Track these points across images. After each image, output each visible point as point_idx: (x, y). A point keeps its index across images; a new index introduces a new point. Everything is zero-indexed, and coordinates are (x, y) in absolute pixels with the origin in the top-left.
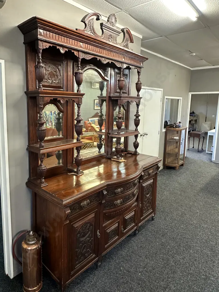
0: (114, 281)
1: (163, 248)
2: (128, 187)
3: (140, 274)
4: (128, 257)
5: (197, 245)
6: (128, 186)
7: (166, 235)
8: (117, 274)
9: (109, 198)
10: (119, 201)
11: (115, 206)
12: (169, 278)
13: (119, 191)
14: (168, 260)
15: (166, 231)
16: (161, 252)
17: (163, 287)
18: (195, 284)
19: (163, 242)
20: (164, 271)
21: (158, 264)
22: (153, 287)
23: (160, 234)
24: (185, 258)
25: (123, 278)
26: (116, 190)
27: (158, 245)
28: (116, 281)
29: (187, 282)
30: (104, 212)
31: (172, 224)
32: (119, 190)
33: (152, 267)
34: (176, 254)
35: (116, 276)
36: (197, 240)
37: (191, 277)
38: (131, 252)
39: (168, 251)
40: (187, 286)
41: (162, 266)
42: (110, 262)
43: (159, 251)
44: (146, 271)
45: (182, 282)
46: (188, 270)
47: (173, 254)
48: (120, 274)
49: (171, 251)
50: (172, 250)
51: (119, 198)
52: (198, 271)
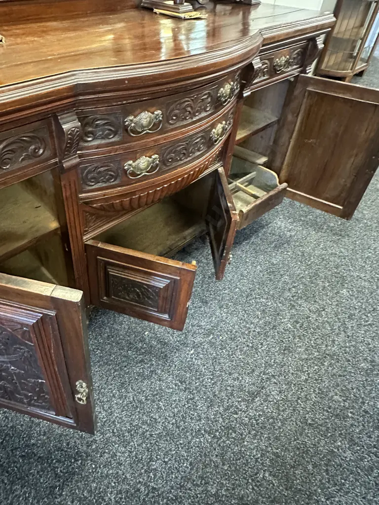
0: (115, 371)
1: (271, 280)
2: (189, 109)
3: (192, 352)
5: (362, 275)
6: (188, 106)
7: (285, 245)
8: (130, 349)
9: (98, 147)
10: (143, 162)
11: (126, 177)
12: (271, 366)
13: (144, 122)
14: (278, 314)
15: (289, 234)
16: (264, 290)
17: (248, 392)
18: (338, 385)
19: (273, 264)
20: (262, 344)
21: (247, 323)
22: (220, 391)
23: (271, 243)
24: (324, 310)
25: (142, 361)
26: (128, 116)
27: (260, 271)
28: (121, 369)
29: (316, 380)
30: (82, 199)
31: (306, 216)
32: (145, 117)
33: (231, 332)
34: (301, 298)
35: (125, 356)
36: (366, 263)
37: (331, 365)
39: (284, 289)
40: (314, 391)
41: (258, 330)
43: (259, 288)
44: (211, 344)
45: (304, 378)
46: (327, 346)
47: (293, 297)
48: (137, 349)
49: (289, 289)
50: (294, 287)
51: (145, 150)
52: (352, 349)
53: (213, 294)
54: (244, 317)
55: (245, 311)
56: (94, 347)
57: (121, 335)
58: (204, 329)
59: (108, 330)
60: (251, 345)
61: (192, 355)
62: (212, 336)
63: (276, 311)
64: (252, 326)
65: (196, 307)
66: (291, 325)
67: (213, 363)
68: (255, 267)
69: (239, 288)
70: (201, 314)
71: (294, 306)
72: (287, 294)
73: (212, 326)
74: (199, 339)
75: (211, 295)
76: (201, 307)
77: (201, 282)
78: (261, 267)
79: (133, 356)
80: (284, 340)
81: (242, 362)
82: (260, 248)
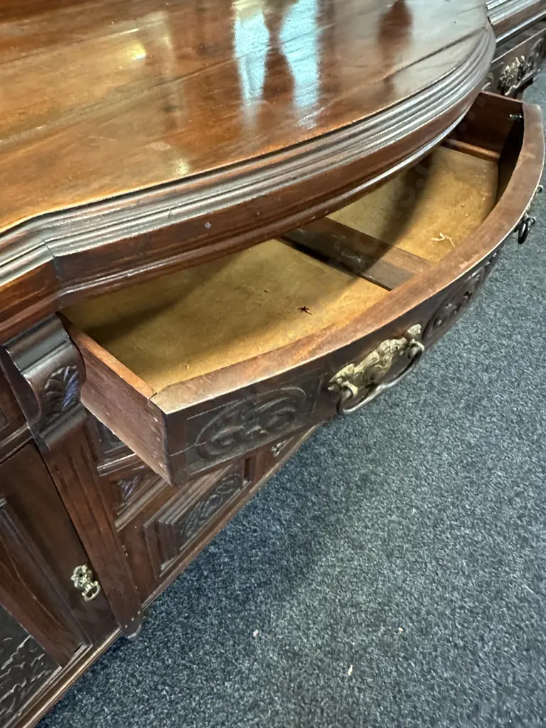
1: (472, 482)
3: (350, 672)
4: (294, 554)
7: (485, 402)
8: (227, 676)
12: (509, 692)
14: (500, 562)
15: (486, 377)
16: (464, 508)
19: (469, 445)
23: (458, 399)
25: (254, 705)
27: (450, 465)
31: (510, 337)
33: (418, 614)
34: (536, 519)
35: (219, 697)
38: (315, 518)
39: (499, 501)
42: (199, 590)
43: (453, 504)
44: (384, 647)
47: (519, 518)
49: (510, 501)
50: (517, 495)
53: (370, 524)
54: (437, 574)
55: (437, 560)
56: (156, 679)
57: (207, 642)
58: (366, 612)
59: (180, 632)
60: (461, 643)
61: (350, 679)
62: (383, 629)
63: (495, 556)
64: (456, 594)
65: (342, 560)
66: (529, 585)
67: (395, 697)
68: (439, 455)
69: (417, 508)
70: (355, 575)
71: (525, 539)
72: (509, 512)
73: (379, 604)
74: (359, 638)
75: (366, 527)
76: (353, 559)
77: (344, 499)
78: (449, 454)
79: (236, 694)
80: (523, 625)
81: (452, 688)
82: (440, 412)
